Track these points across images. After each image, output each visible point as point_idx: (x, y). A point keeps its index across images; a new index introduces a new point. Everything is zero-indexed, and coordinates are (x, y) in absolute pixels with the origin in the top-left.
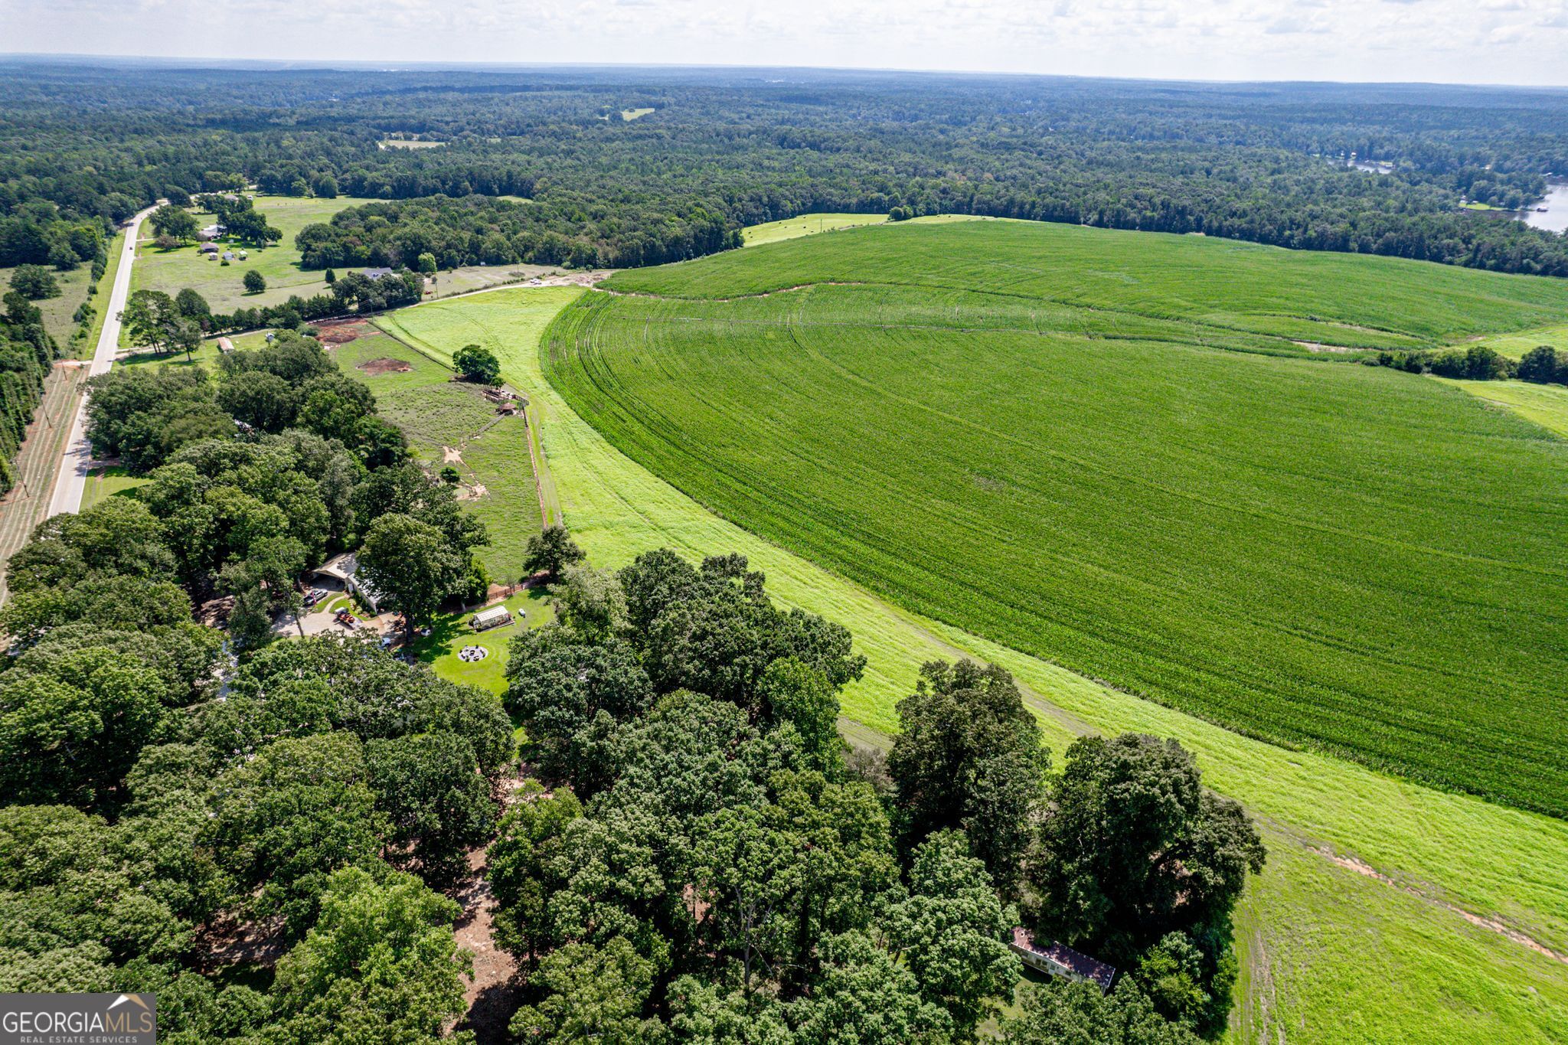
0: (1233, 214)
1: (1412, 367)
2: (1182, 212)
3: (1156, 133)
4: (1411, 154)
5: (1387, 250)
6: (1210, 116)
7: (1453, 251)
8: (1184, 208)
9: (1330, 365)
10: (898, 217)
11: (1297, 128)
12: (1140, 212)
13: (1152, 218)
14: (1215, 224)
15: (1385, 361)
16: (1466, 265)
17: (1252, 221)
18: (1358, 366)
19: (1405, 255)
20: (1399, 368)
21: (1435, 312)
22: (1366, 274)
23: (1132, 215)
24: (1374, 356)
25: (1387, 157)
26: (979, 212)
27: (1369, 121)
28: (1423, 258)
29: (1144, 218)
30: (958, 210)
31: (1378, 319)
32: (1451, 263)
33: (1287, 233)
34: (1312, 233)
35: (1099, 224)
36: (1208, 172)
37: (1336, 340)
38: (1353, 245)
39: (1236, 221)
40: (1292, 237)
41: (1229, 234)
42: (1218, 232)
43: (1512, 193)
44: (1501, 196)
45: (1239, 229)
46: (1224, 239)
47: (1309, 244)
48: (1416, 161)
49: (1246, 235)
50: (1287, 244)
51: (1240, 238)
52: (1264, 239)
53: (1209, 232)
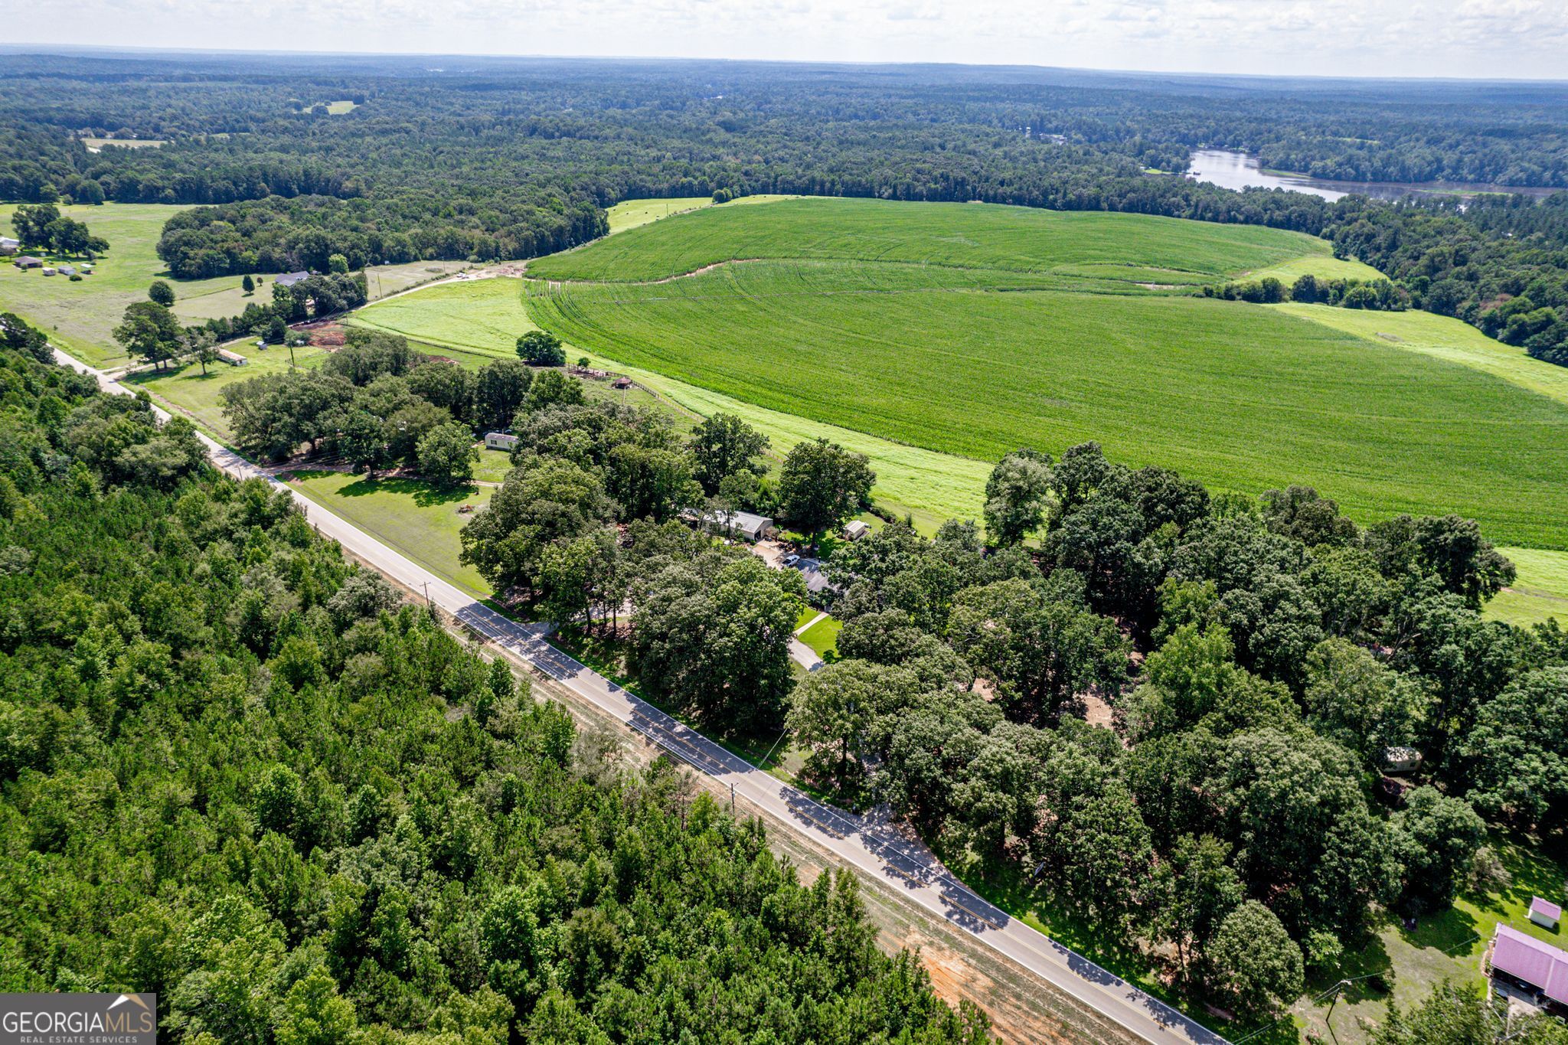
0: (1002, 183)
1: (1228, 295)
2: (957, 182)
3: (860, 113)
4: (1080, 128)
5: (1131, 208)
6: (890, 96)
7: (1178, 207)
8: (963, 179)
9: (1174, 299)
10: (721, 199)
11: (972, 106)
12: (925, 185)
13: (936, 190)
14: (991, 193)
15: (1209, 293)
16: (1191, 217)
17: (1020, 189)
18: (1193, 299)
19: (1144, 212)
20: (1220, 297)
21: (1206, 255)
22: (1137, 228)
23: (920, 188)
24: (1197, 290)
26: (784, 192)
27: (1020, 100)
29: (930, 189)
30: (764, 190)
31: (1175, 262)
32: (1179, 217)
33: (1051, 197)
34: (1071, 196)
35: (894, 197)
36: (943, 147)
37: (1162, 280)
38: (1105, 205)
39: (1008, 190)
40: (1055, 200)
41: (1004, 200)
42: (994, 199)
43: (1175, 160)
44: (1168, 162)
45: (1011, 196)
46: (1001, 205)
47: (1069, 206)
48: (1085, 134)
49: (1019, 200)
50: (1052, 207)
51: (1014, 203)
52: (1033, 203)
53: (987, 200)
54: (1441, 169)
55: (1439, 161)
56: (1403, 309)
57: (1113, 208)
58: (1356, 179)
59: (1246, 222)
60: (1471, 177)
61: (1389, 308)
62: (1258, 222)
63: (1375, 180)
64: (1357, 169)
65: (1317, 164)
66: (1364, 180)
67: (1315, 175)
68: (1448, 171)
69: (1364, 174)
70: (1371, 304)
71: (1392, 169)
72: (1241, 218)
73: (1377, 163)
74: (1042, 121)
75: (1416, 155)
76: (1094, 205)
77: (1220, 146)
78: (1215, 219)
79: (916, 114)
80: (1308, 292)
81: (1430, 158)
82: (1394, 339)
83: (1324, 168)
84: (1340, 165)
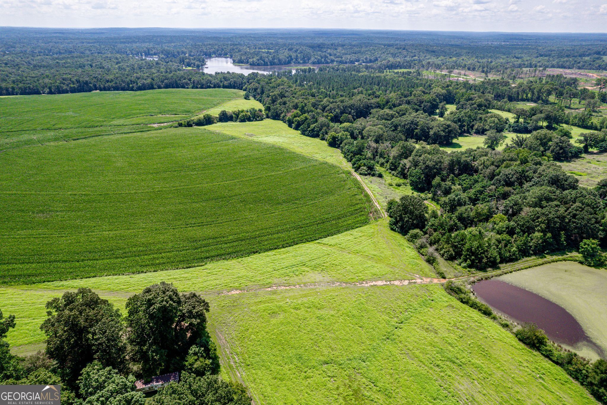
0: (108, 81)
1: (189, 125)
2: (86, 83)
4: (162, 52)
5: (167, 87)
6: (83, 43)
7: (187, 84)
8: (87, 81)
9: (163, 130)
11: (120, 46)
12: (68, 85)
13: (74, 87)
14: (102, 86)
15: (180, 125)
16: (193, 88)
17: (116, 83)
18: (173, 129)
19: (173, 87)
20: (185, 126)
21: (189, 105)
22: (163, 96)
23: (65, 87)
24: (176, 124)
25: (155, 54)
27: (144, 42)
28: (179, 88)
29: (71, 87)
32: (188, 88)
33: (131, 85)
34: (140, 84)
35: (51, 93)
36: (91, 66)
37: (162, 121)
38: (155, 86)
39: (110, 84)
40: (133, 87)
41: (109, 89)
42: (105, 89)
43: (197, 63)
44: (194, 64)
45: (113, 87)
46: (108, 92)
47: (140, 89)
48: (165, 55)
49: (116, 88)
50: (132, 90)
51: (114, 90)
52: (123, 89)
53: (101, 90)
54: (292, 59)
55: (291, 56)
56: (262, 120)
57: (159, 87)
58: (264, 65)
59: (214, 87)
60: (301, 62)
61: (256, 120)
62: (219, 87)
63: (271, 65)
64: (264, 61)
65: (251, 60)
66: (268, 65)
67: (251, 64)
68: (294, 60)
69: (267, 63)
70: (249, 120)
71: (275, 61)
72: (212, 86)
73: (271, 59)
74: (148, 50)
75: (283, 55)
76: (151, 87)
77: (220, 56)
78: (202, 88)
79: (90, 50)
80: (225, 118)
81: (287, 56)
82: (251, 135)
83: (253, 61)
84: (258, 60)
